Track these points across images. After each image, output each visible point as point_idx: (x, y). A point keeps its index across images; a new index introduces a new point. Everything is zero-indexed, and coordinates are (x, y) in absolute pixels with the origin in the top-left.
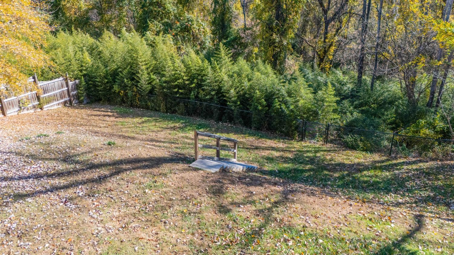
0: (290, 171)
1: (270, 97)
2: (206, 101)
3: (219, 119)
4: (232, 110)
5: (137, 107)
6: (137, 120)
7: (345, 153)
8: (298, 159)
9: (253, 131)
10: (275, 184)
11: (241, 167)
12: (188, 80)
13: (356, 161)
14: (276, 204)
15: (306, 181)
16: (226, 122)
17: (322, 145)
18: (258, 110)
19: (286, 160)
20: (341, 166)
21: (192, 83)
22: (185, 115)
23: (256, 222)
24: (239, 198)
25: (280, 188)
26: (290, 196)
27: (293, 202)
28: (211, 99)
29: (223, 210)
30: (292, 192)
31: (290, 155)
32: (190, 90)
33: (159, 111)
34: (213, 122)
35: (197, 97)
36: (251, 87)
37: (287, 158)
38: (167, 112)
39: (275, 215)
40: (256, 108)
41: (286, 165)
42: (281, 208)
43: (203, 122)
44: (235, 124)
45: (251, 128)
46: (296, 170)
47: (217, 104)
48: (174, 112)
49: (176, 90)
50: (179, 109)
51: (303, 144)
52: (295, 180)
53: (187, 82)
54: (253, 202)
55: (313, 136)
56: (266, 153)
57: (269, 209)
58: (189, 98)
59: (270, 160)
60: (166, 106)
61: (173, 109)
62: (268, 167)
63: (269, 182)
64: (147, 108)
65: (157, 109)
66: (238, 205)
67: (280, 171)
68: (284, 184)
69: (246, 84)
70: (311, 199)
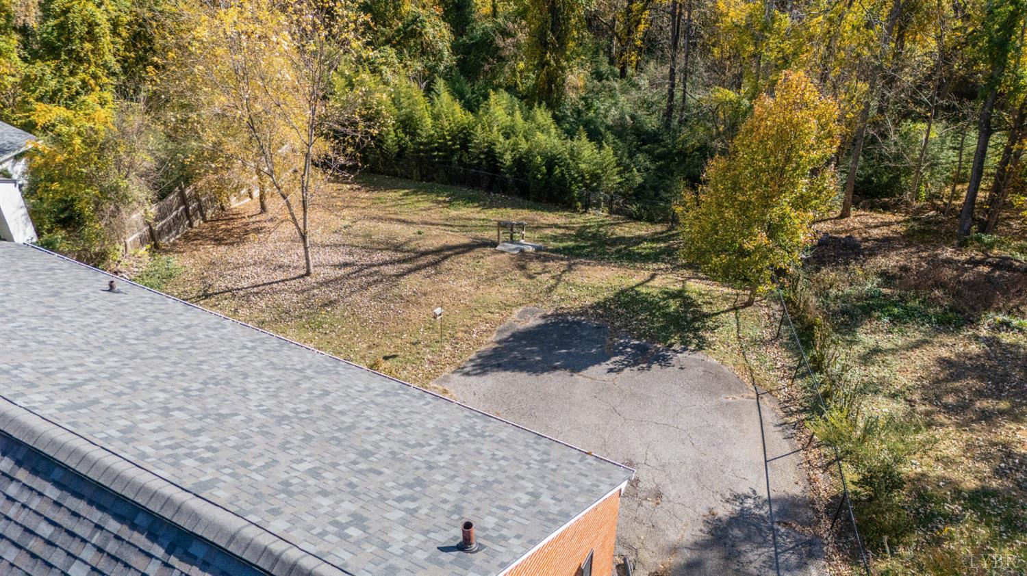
0: (573, 248)
1: (551, 162)
2: (472, 166)
3: (489, 189)
4: (505, 178)
5: (380, 173)
6: (392, 194)
7: (627, 225)
8: (581, 234)
9: (531, 203)
10: (562, 260)
11: (531, 248)
12: (450, 140)
13: (638, 233)
14: (564, 272)
15: (587, 256)
16: (499, 193)
17: (607, 217)
18: (538, 179)
19: (569, 237)
20: (622, 240)
21: (454, 144)
22: (446, 184)
23: (552, 282)
24: (539, 269)
25: (565, 263)
26: (573, 267)
27: (575, 270)
28: (480, 164)
29: (530, 277)
30: (574, 264)
31: (573, 232)
32: (453, 152)
33: (412, 178)
34: (482, 193)
35: (460, 161)
36: (529, 151)
37: (570, 234)
38: (422, 181)
39: (564, 278)
40: (535, 177)
41: (570, 243)
42: (567, 274)
43: (470, 193)
44: (509, 195)
45: (529, 200)
46: (578, 247)
47: (486, 171)
48: (432, 179)
49: (436, 153)
50: (438, 177)
51: (588, 216)
52: (578, 256)
53: (450, 143)
54: (549, 272)
55: (598, 206)
56: (548, 232)
57: (560, 275)
58: (450, 163)
59: (555, 238)
60: (420, 172)
61: (430, 176)
62: (553, 245)
63: (558, 258)
64: (395, 175)
65: (409, 176)
66: (540, 274)
67: (565, 248)
68: (568, 260)
69: (524, 146)
70: (587, 268)
